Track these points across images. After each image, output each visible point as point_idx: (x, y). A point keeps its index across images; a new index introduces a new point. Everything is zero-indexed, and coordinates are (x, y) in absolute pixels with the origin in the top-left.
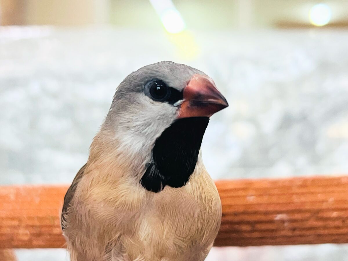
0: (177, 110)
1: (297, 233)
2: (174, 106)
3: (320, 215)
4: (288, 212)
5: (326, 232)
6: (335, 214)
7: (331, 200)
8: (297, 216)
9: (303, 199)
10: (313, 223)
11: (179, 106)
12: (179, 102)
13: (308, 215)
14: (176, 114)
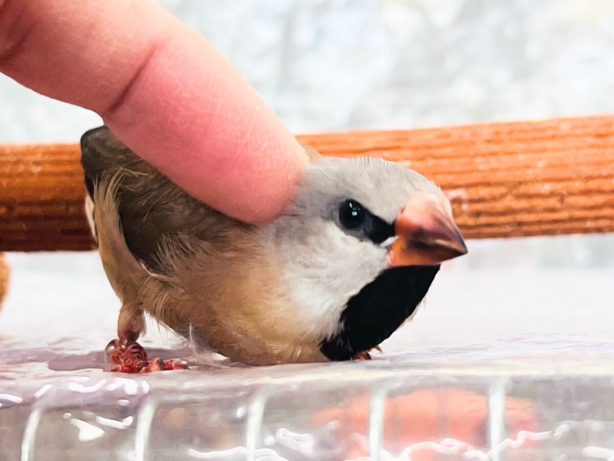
0: (386, 254)
1: (483, 220)
2: (382, 248)
3: (523, 189)
4: (468, 186)
5: (532, 217)
6: (547, 188)
7: (541, 164)
8: (483, 192)
9: (493, 162)
10: (509, 202)
11: (389, 248)
12: (390, 241)
13: (502, 190)
14: (384, 260)
